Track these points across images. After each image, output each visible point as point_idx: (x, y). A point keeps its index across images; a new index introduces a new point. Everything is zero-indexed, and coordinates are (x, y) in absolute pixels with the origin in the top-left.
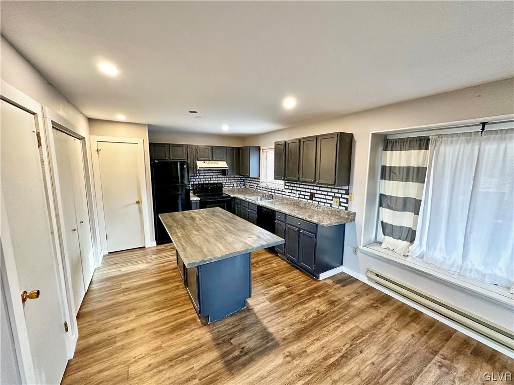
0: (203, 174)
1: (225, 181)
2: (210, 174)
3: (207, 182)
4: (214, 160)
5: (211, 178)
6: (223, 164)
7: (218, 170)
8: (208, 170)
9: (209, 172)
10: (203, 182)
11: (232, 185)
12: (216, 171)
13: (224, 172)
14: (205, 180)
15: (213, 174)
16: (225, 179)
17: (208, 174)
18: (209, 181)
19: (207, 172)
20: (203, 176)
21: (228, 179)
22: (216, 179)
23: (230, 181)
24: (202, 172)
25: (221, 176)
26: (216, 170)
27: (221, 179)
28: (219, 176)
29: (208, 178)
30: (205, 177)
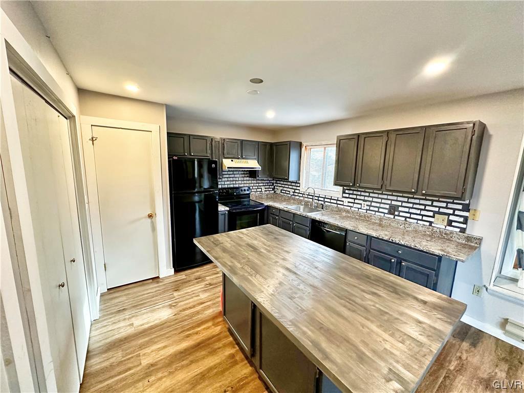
0: (228, 176)
1: (253, 185)
2: (236, 176)
3: (232, 186)
4: (243, 159)
5: (236, 181)
6: (253, 164)
7: (245, 171)
8: (233, 171)
9: (234, 173)
10: (226, 186)
11: (260, 190)
12: (243, 173)
13: (252, 174)
14: (228, 183)
16: (253, 182)
17: (233, 176)
18: (233, 184)
19: (232, 173)
20: (227, 178)
21: (256, 182)
22: (242, 182)
24: (226, 173)
25: (248, 178)
26: (242, 171)
27: (248, 182)
28: (245, 179)
29: (233, 181)
30: (229, 179)
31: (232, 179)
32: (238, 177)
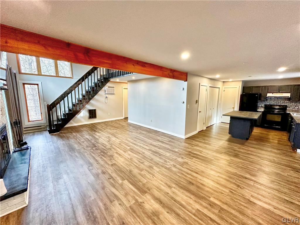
0: (274, 100)
1: (291, 105)
2: (278, 100)
3: (276, 104)
4: (280, 93)
8: (278, 98)
10: (272, 104)
13: (289, 99)
14: (274, 103)
15: (281, 100)
16: (291, 103)
21: (294, 103)
22: (283, 103)
23: (296, 105)
25: (288, 102)
28: (285, 102)
30: (275, 101)
31: (276, 101)
32: (281, 101)
